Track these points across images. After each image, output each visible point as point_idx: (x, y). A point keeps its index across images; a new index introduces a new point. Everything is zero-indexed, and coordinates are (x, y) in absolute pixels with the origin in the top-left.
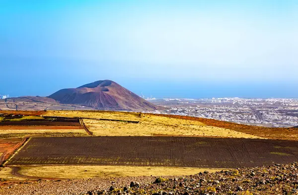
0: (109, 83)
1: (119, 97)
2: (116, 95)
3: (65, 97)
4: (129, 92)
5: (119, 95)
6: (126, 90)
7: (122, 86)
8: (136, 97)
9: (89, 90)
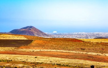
0: (31, 27)
1: (35, 32)
2: (34, 31)
3: (15, 32)
4: (39, 30)
5: (35, 31)
6: (38, 30)
7: (36, 28)
8: (41, 32)
9: (24, 30)
